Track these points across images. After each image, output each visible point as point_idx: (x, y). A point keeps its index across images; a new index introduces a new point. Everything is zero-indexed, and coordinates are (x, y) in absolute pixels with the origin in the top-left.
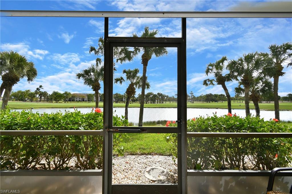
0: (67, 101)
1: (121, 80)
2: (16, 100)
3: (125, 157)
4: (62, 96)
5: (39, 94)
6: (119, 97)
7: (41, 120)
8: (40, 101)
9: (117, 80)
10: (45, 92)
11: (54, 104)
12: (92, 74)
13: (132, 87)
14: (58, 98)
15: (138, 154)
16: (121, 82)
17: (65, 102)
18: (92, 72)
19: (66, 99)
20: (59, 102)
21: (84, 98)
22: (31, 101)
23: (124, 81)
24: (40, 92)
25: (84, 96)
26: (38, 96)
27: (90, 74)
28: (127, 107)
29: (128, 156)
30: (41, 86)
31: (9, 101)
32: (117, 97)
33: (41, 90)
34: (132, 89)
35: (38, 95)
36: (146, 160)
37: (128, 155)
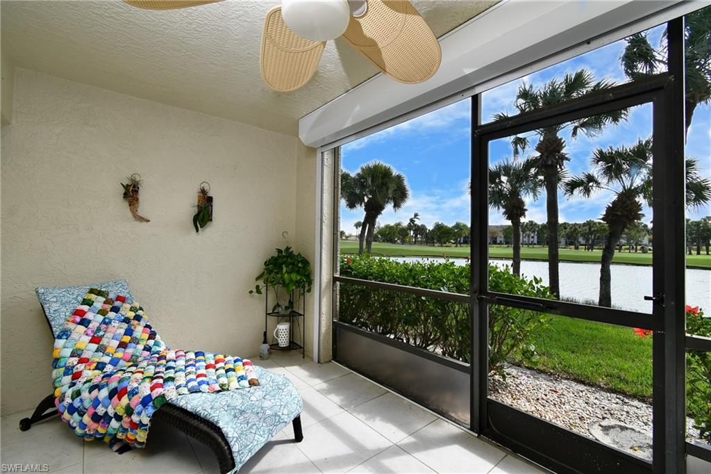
0: (460, 243)
1: (586, 184)
2: (383, 241)
3: (556, 380)
4: (451, 233)
5: (414, 228)
6: (597, 231)
7: (397, 271)
8: (415, 243)
9: (572, 186)
10: (422, 225)
11: (437, 249)
12: (504, 179)
13: (629, 202)
14: (443, 237)
15: (600, 387)
16: (587, 191)
17: (456, 246)
18: (504, 175)
19: (459, 239)
20: (445, 245)
21: (495, 236)
22: (403, 242)
23: (598, 184)
24: (415, 225)
25: (495, 233)
26: (412, 234)
27: (500, 179)
28: (606, 262)
29: (566, 381)
30: (416, 215)
31: (373, 243)
32: (591, 233)
33: (418, 222)
34: (626, 207)
35: (412, 232)
36: (618, 406)
37: (566, 379)
